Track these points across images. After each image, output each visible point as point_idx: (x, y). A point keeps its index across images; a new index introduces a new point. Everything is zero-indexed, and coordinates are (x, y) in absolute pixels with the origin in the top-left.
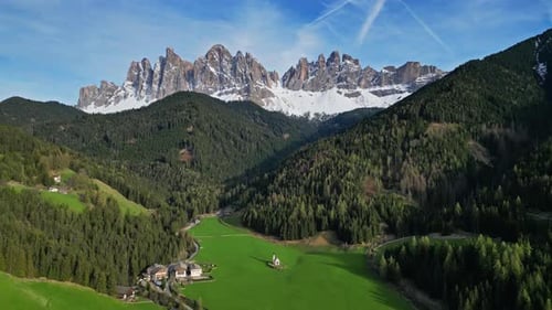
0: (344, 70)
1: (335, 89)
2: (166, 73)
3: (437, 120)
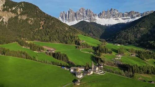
0: (114, 13)
1: (112, 18)
2: (70, 15)
3: (142, 27)
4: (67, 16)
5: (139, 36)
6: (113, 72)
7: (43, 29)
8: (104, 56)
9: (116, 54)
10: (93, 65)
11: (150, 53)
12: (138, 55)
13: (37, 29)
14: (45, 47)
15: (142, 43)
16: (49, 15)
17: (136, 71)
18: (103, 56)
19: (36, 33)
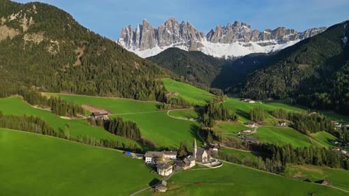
0: (242, 32)
1: (238, 42)
2: (143, 34)
3: (301, 63)
4: (138, 37)
5: (295, 81)
6: (240, 163)
7: (82, 64)
8: (221, 127)
9: (246, 121)
10: (196, 146)
11: (319, 120)
12: (293, 124)
13: (68, 66)
14: (85, 107)
15: (302, 97)
16: (96, 33)
17: (289, 158)
18: (218, 126)
19: (67, 74)
